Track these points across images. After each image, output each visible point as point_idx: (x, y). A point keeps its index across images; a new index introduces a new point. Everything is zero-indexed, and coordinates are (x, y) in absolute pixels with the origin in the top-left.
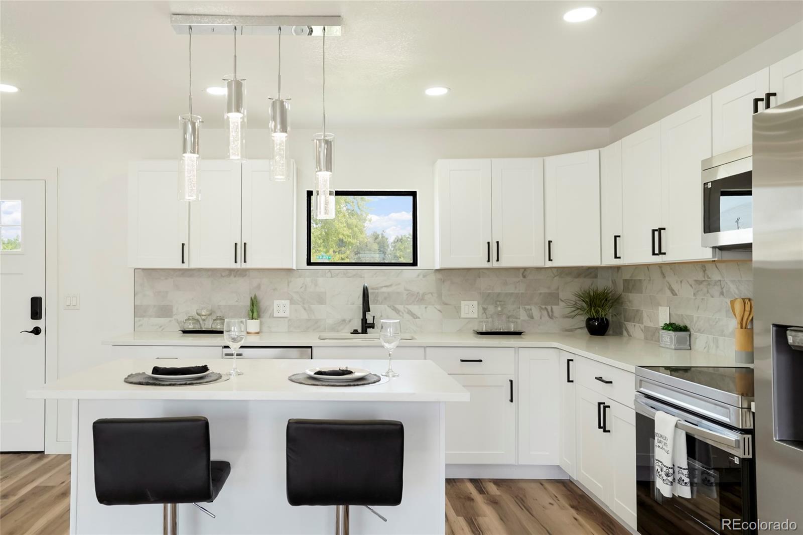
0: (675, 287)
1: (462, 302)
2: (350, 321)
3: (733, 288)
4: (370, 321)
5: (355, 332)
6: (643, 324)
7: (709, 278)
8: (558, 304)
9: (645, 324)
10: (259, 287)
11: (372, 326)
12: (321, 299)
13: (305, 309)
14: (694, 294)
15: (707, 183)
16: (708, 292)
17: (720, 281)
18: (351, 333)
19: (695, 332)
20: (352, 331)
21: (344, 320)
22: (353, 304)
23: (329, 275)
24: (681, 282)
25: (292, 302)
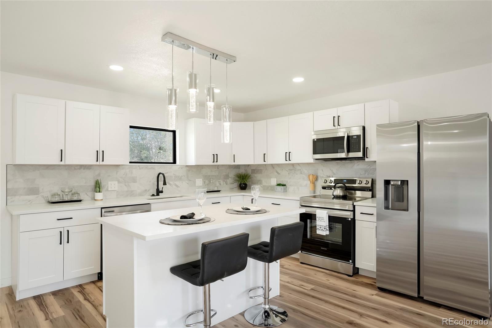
0: (279, 172)
1: (196, 179)
2: (149, 190)
3: (306, 171)
4: (160, 190)
5: (153, 195)
6: (262, 184)
7: (295, 168)
8: (229, 179)
9: (263, 184)
10: (99, 175)
11: (162, 192)
12: (134, 180)
13: (126, 185)
14: (288, 174)
15: (314, 139)
16: (295, 173)
17: (300, 169)
18: (151, 196)
19: (289, 186)
20: (151, 195)
21: (146, 190)
22: (151, 182)
23: (138, 168)
24: (282, 170)
25: (119, 182)
